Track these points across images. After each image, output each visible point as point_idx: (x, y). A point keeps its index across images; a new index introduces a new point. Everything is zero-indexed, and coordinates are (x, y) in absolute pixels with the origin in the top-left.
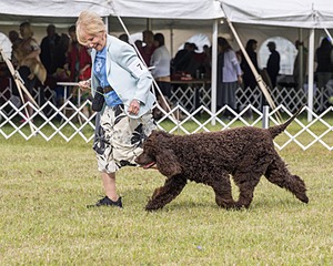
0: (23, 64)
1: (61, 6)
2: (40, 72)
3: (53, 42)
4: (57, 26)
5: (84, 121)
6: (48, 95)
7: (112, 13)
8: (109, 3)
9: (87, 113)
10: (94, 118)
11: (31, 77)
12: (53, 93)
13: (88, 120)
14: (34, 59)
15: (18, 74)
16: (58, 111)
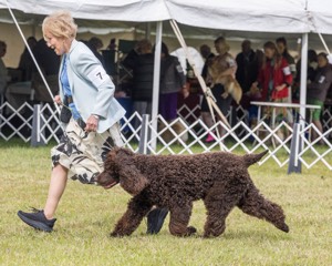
0: (217, 81)
1: (258, 20)
2: (235, 91)
3: (248, 59)
4: (252, 41)
5: (278, 144)
6: (240, 114)
7: (313, 29)
8: (310, 19)
9: (282, 135)
10: (290, 141)
11: (225, 95)
12: (246, 113)
13: (283, 144)
14: (230, 76)
15: (210, 92)
16: (251, 132)
